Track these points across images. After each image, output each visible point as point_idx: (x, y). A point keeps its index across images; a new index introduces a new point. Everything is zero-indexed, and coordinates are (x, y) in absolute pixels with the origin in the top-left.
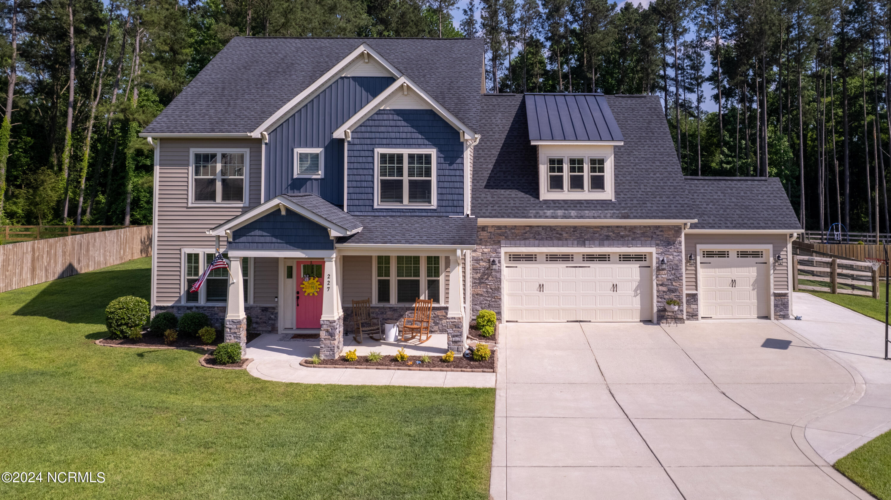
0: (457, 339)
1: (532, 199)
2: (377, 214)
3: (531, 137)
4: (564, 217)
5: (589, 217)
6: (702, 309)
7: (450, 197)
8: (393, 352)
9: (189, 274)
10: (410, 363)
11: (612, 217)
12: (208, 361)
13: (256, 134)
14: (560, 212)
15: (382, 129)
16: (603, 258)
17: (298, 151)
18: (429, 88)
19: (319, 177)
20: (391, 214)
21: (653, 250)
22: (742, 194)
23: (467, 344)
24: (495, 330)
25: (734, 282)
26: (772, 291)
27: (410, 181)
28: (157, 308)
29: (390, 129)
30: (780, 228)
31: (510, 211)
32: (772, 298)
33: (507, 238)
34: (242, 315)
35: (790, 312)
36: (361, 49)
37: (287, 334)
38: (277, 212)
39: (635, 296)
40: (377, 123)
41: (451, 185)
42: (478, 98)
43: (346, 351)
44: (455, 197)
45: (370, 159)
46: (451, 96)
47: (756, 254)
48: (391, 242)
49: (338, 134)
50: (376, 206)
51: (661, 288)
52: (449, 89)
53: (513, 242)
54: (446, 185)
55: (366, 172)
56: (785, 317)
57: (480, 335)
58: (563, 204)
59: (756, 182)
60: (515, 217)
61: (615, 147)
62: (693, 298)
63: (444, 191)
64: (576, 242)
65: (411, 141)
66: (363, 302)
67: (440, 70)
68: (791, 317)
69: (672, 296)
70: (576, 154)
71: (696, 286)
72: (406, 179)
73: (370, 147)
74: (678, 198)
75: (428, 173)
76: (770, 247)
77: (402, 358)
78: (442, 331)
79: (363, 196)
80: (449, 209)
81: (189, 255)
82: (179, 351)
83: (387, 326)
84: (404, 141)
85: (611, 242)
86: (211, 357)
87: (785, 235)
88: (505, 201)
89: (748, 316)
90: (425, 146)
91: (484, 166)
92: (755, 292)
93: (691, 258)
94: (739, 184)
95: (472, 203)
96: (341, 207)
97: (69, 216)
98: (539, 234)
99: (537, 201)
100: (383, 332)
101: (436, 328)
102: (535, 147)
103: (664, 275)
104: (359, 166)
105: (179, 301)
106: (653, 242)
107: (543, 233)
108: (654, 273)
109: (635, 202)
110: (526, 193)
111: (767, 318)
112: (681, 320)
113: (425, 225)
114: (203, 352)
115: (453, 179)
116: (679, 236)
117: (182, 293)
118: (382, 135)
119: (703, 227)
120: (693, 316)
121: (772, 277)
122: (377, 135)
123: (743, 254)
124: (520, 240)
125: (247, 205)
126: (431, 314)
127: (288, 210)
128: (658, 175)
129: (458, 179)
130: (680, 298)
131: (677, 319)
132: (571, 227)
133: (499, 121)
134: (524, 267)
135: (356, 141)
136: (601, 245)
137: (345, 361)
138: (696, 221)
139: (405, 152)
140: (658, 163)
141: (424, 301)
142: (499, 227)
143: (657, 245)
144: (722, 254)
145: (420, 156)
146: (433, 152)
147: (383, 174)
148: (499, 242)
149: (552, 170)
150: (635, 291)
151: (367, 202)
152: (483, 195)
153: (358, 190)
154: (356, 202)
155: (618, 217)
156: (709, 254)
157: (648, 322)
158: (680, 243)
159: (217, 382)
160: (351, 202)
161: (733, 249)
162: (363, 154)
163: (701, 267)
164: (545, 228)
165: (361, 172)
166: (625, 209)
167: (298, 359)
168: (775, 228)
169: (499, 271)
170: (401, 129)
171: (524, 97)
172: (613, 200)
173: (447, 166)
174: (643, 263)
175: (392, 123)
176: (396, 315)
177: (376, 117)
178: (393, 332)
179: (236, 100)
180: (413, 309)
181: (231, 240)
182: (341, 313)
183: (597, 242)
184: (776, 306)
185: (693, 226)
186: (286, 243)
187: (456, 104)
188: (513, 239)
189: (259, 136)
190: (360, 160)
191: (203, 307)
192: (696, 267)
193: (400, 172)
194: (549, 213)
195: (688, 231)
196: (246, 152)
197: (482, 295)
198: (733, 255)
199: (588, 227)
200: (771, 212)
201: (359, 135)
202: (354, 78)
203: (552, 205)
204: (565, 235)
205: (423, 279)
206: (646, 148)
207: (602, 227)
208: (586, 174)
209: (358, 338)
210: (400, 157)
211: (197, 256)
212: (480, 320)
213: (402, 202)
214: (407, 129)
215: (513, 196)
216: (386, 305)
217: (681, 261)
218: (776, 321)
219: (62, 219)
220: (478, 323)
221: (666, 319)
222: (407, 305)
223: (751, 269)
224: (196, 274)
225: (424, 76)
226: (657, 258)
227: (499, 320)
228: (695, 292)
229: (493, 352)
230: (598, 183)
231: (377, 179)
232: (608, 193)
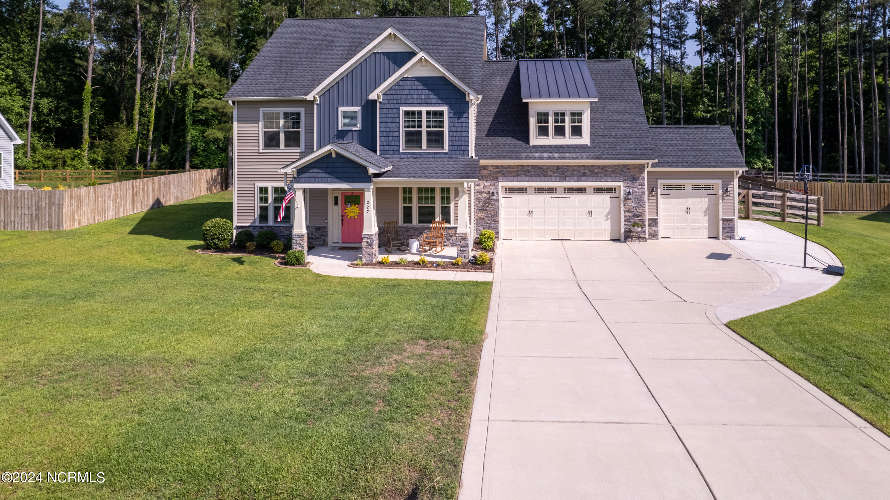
0: (464, 249)
1: (524, 144)
2: (402, 156)
3: (522, 96)
4: (549, 158)
5: (569, 158)
6: (662, 230)
7: (458, 143)
8: (417, 258)
9: (261, 202)
10: (429, 265)
11: (587, 158)
12: (281, 263)
13: (310, 97)
14: (546, 155)
15: (406, 92)
16: (581, 190)
17: (341, 109)
18: (441, 59)
19: (358, 129)
20: (413, 156)
21: (621, 184)
22: (698, 139)
23: (471, 253)
24: (494, 245)
25: (688, 210)
26: (721, 217)
27: (428, 132)
28: (238, 227)
29: (412, 92)
30: (728, 166)
31: (506, 154)
32: (721, 222)
33: (503, 175)
34: (304, 231)
35: (735, 234)
36: (389, 31)
37: (335, 247)
38: (329, 155)
39: (606, 220)
40: (402, 87)
41: (459, 134)
42: (480, 65)
43: (380, 258)
44: (463, 143)
45: (396, 115)
46: (459, 64)
47: (708, 187)
48: (414, 177)
49: (373, 96)
50: (401, 151)
51: (627, 214)
52: (457, 59)
53: (508, 178)
54: (455, 134)
55: (393, 125)
56: (732, 237)
57: (482, 249)
58: (548, 148)
59: (710, 130)
60: (510, 158)
61: (591, 103)
62: (654, 222)
63: (454, 139)
64: (558, 178)
65: (428, 101)
66: (392, 223)
67: (450, 43)
68: (737, 238)
69: (637, 220)
70: (559, 109)
71: (657, 213)
72: (424, 129)
73: (397, 106)
74: (642, 143)
75: (441, 125)
76: (720, 182)
77: (423, 262)
78: (453, 245)
79: (392, 143)
80: (458, 152)
81: (261, 189)
82: (258, 257)
83: (411, 240)
84: (423, 101)
85: (587, 177)
86: (282, 261)
87: (733, 172)
88: (502, 146)
89: (701, 237)
90: (439, 104)
91: (486, 119)
92: (707, 218)
93: (653, 190)
94: (696, 131)
95: (476, 148)
96: (375, 151)
97: (139, 162)
98: (529, 172)
99: (528, 146)
100: (408, 245)
101: (448, 243)
102: (527, 104)
103: (630, 204)
104: (388, 120)
105: (254, 222)
106: (622, 178)
107: (532, 171)
108: (622, 202)
109: (607, 146)
110: (519, 140)
111: (716, 238)
112: (644, 239)
113: (439, 164)
114: (276, 258)
115: (461, 129)
116: (643, 173)
117: (256, 216)
118: (405, 97)
119: (663, 166)
120: (654, 236)
121: (721, 206)
122: (402, 97)
123: (697, 188)
124: (513, 176)
125: (303, 150)
126: (444, 232)
127: (337, 154)
128: (627, 125)
129: (464, 129)
130: (643, 221)
131: (640, 238)
132: (554, 166)
133: (498, 83)
134: (517, 198)
135: (386, 102)
136: (579, 180)
137: (381, 264)
138: (656, 161)
139: (424, 109)
140: (627, 115)
141: (439, 222)
142: (497, 167)
143: (625, 180)
144: (679, 187)
145: (435, 113)
146: (445, 109)
147: (407, 126)
148: (497, 178)
149: (540, 121)
150: (607, 216)
151: (395, 148)
152: (485, 142)
153: (387, 139)
154: (387, 148)
155: (592, 158)
156: (669, 187)
157: (618, 240)
158: (644, 178)
159: (291, 276)
160: (383, 148)
161: (688, 183)
162: (391, 111)
163: (662, 198)
164: (534, 167)
165: (390, 125)
166: (598, 151)
167: (346, 263)
168: (723, 166)
169: (497, 201)
170: (420, 92)
171: (518, 62)
172: (589, 145)
173: (456, 120)
174: (613, 194)
175: (413, 87)
176: (417, 233)
177: (401, 83)
178: (415, 245)
179: (292, 70)
180: (430, 228)
181: (295, 176)
182: (377, 230)
183: (575, 178)
184: (724, 229)
185: (653, 165)
186: (336, 178)
187: (463, 71)
188: (508, 176)
189: (312, 99)
190: (389, 115)
191: (272, 227)
192: (657, 197)
193: (420, 125)
194: (537, 155)
195: (650, 169)
196: (302, 110)
197: (483, 219)
198: (688, 188)
199: (568, 166)
200: (721, 154)
201: (389, 97)
202: (384, 54)
203: (540, 149)
204: (550, 172)
205: (438, 206)
206: (618, 103)
207: (580, 166)
208: (568, 125)
209: (389, 249)
210: (420, 113)
211: (266, 188)
212: (482, 238)
213: (421, 147)
214: (424, 91)
215: (509, 142)
216: (410, 225)
217: (644, 192)
218: (723, 241)
219: (135, 165)
220: (481, 240)
221: (632, 238)
222: (426, 225)
223: (703, 199)
224: (266, 202)
225: (437, 48)
226: (624, 190)
227: (497, 238)
228: (656, 217)
229: (491, 260)
230: (577, 132)
231: (402, 130)
232: (585, 139)
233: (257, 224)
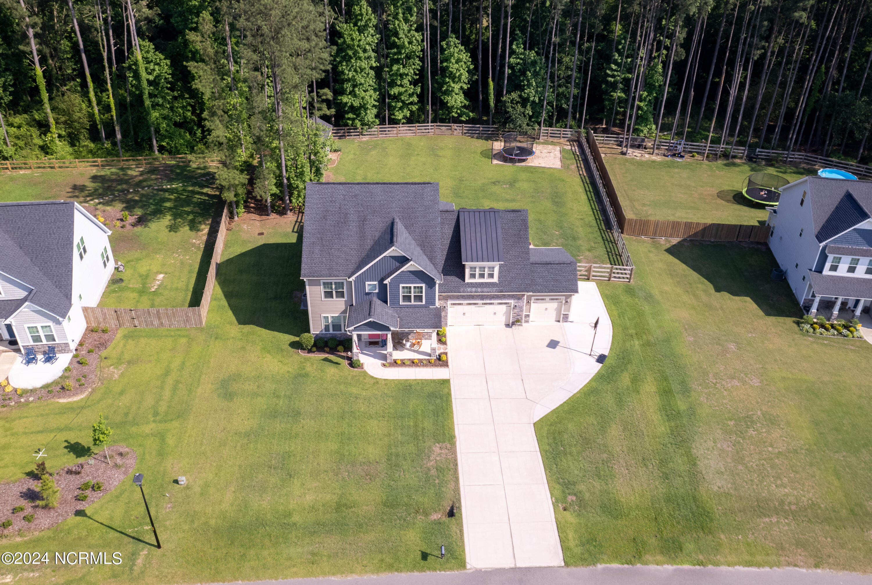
1: (462, 282)
2: (401, 306)
3: (462, 261)
4: (475, 292)
5: (486, 292)
6: (532, 318)
7: (430, 299)
9: (325, 323)
10: (419, 364)
11: (495, 292)
13: (350, 280)
14: (474, 289)
15: (405, 278)
16: (491, 304)
17: (367, 283)
19: (377, 292)
20: (407, 306)
21: (512, 301)
23: (437, 353)
25: (546, 309)
26: (562, 313)
27: (414, 295)
28: (314, 334)
29: (407, 278)
31: (452, 289)
32: (562, 316)
33: (451, 298)
35: (569, 319)
41: (431, 295)
45: (398, 288)
47: (558, 299)
48: (411, 328)
49: (386, 282)
50: (400, 304)
51: (514, 314)
52: (426, 237)
53: (453, 300)
54: (428, 295)
56: (567, 321)
57: (441, 343)
58: (475, 285)
59: (565, 265)
60: (455, 292)
61: (500, 264)
62: (528, 315)
63: (428, 298)
64: (480, 298)
65: (415, 281)
68: (569, 321)
69: (519, 317)
70: (482, 266)
71: (530, 311)
72: (412, 295)
73: (398, 285)
75: (422, 292)
76: (564, 297)
79: (396, 300)
80: (430, 304)
81: (325, 316)
84: (412, 282)
85: (494, 298)
86: (348, 362)
89: (550, 321)
90: (420, 283)
92: (555, 312)
93: (528, 303)
94: (557, 266)
96: (386, 302)
98: (464, 297)
99: (464, 283)
102: (464, 265)
103: (516, 310)
105: (322, 331)
106: (513, 299)
107: (466, 297)
108: (512, 309)
109: (506, 283)
110: (460, 278)
111: (559, 322)
112: (522, 324)
113: (421, 314)
116: (524, 296)
117: (323, 328)
118: (404, 280)
119: (535, 293)
120: (527, 322)
121: (563, 308)
122: (402, 280)
123: (552, 299)
124: (456, 299)
125: (347, 300)
127: (374, 321)
129: (433, 294)
130: (522, 316)
131: (520, 324)
132: (478, 295)
133: (447, 231)
134: (457, 307)
135: (393, 284)
136: (490, 301)
137: (396, 363)
139: (412, 286)
142: (449, 295)
144: (543, 299)
145: (418, 287)
146: (424, 285)
147: (404, 293)
148: (449, 299)
149: (471, 271)
150: (503, 315)
151: (397, 302)
153: (393, 298)
154: (393, 302)
155: (498, 292)
156: (537, 300)
158: (524, 298)
160: (391, 302)
161: (548, 298)
162: (395, 287)
163: (533, 305)
164: (467, 295)
165: (395, 293)
166: (502, 287)
167: (379, 362)
168: (566, 292)
169: (447, 312)
170: (411, 277)
172: (497, 282)
173: (429, 290)
174: (508, 306)
175: (409, 275)
177: (402, 274)
178: (408, 344)
181: (353, 329)
183: (488, 298)
184: (563, 318)
185: (530, 293)
186: (374, 329)
187: (430, 251)
188: (453, 298)
189: (352, 280)
190: (394, 289)
191: (332, 334)
192: (530, 305)
193: (410, 292)
194: (469, 289)
195: (528, 294)
196: (345, 281)
199: (485, 295)
200: (567, 283)
201: (394, 281)
202: (390, 256)
203: (470, 285)
204: (475, 297)
207: (491, 295)
208: (486, 272)
210: (410, 288)
213: (411, 302)
214: (413, 277)
215: (454, 279)
217: (524, 304)
218: (562, 323)
221: (515, 325)
223: (555, 304)
224: (328, 322)
226: (514, 304)
228: (529, 313)
229: (447, 354)
230: (491, 276)
231: (401, 295)
232: (495, 279)
233: (324, 332)
